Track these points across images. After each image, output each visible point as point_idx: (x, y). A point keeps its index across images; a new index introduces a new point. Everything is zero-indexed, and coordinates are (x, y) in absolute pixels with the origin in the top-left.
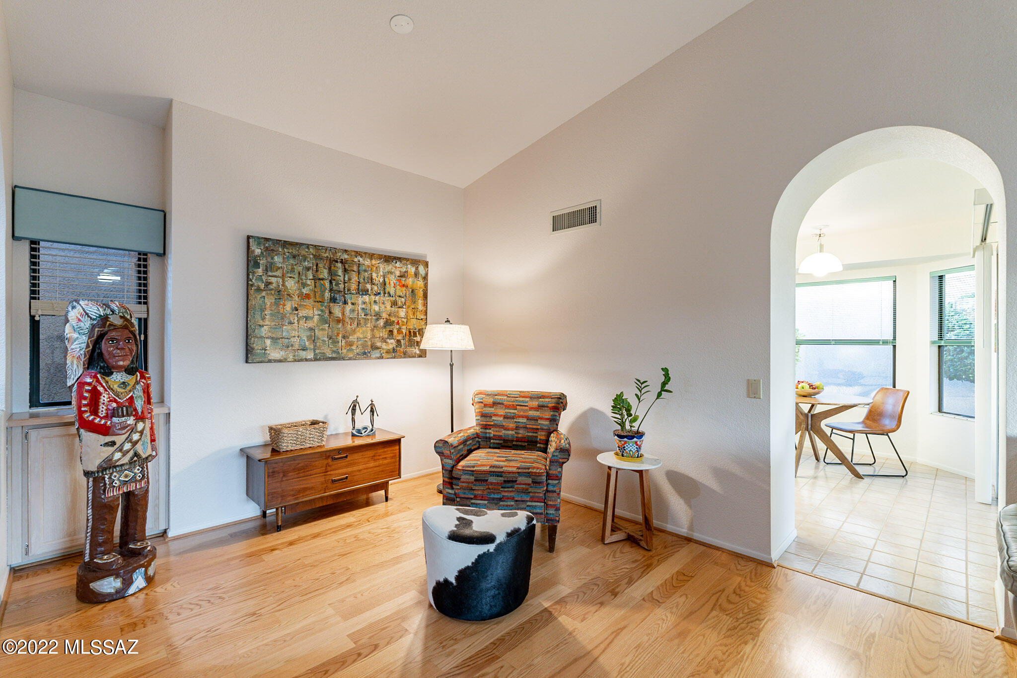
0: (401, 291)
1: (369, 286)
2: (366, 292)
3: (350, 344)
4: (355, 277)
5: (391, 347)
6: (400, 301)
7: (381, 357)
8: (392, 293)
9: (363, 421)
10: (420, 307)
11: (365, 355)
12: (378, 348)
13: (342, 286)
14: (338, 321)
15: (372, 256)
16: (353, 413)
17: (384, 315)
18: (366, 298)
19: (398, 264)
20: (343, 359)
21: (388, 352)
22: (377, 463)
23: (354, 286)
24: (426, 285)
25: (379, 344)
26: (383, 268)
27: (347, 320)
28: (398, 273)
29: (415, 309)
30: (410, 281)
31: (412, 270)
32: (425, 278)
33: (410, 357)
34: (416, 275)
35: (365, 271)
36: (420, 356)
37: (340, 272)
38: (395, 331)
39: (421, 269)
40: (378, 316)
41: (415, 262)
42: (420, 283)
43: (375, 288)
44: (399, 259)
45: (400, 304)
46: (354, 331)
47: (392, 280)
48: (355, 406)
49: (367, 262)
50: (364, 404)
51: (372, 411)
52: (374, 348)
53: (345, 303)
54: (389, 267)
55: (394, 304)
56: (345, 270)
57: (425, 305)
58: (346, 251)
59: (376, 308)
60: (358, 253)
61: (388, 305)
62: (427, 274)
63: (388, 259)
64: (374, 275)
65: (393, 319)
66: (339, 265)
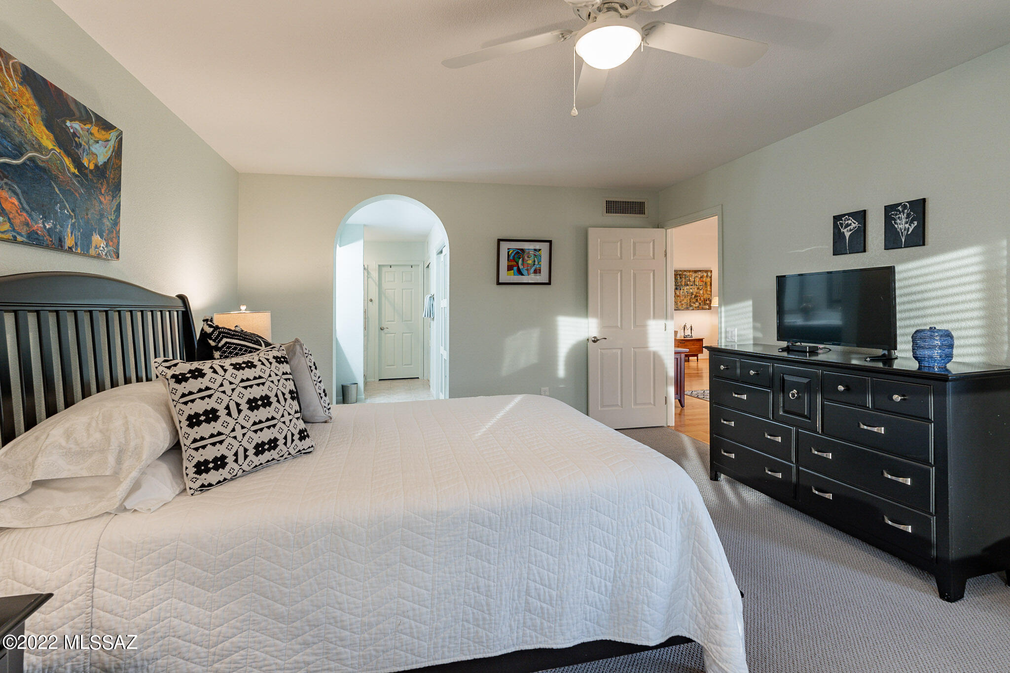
0: (701, 283)
1: (689, 283)
2: (687, 285)
3: (682, 304)
4: (684, 280)
5: (697, 305)
6: (700, 287)
7: (693, 310)
8: (697, 284)
9: (688, 332)
10: (709, 289)
11: (687, 309)
12: (692, 306)
13: (679, 283)
14: (678, 296)
15: (690, 271)
16: (684, 330)
17: (694, 293)
18: (688, 287)
19: (700, 273)
20: (680, 310)
21: (696, 307)
22: (695, 347)
23: (683, 283)
24: (711, 280)
25: (692, 305)
26: (694, 275)
27: (681, 296)
28: (700, 277)
29: (707, 290)
30: (704, 279)
31: (705, 274)
32: (711, 277)
33: (704, 309)
34: (707, 276)
35: (687, 277)
36: (708, 309)
37: (679, 279)
38: (699, 299)
39: (709, 274)
40: (692, 294)
41: (706, 271)
42: (709, 279)
43: (691, 283)
44: (700, 271)
45: (700, 288)
46: (683, 300)
47: (697, 279)
48: (684, 328)
49: (688, 274)
50: (688, 326)
51: (691, 329)
52: (691, 306)
53: (681, 289)
54: (696, 275)
55: (698, 289)
56: (681, 278)
57: (711, 288)
58: (681, 271)
59: (691, 291)
60: (685, 271)
61: (696, 289)
62: (711, 276)
63: (696, 272)
64: (691, 278)
65: (698, 295)
66: (678, 276)
